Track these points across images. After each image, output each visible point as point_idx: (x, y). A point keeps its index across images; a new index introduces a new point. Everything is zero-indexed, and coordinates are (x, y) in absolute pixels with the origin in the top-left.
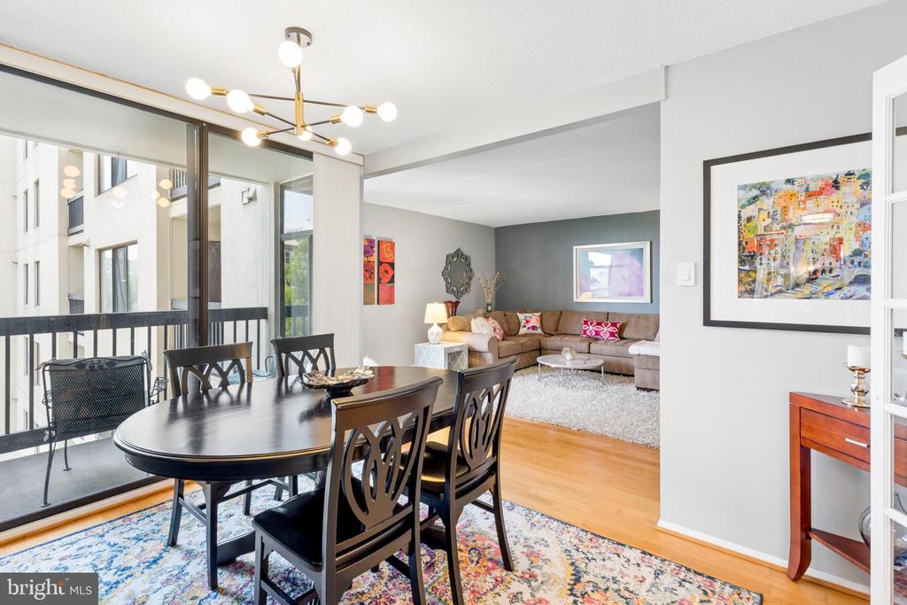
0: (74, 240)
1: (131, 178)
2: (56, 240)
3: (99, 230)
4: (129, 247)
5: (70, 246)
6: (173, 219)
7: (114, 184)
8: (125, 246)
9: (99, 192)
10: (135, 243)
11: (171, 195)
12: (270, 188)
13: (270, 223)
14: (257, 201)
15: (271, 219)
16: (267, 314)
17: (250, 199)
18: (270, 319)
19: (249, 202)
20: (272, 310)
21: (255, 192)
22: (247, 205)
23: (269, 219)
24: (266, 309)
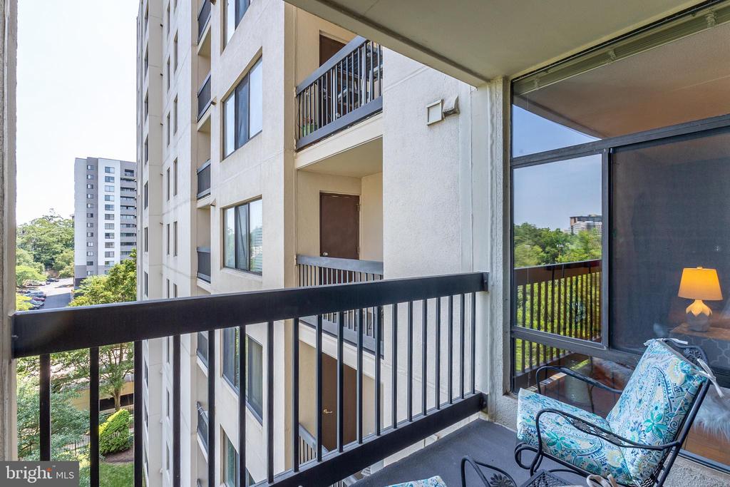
0: (202, 203)
1: (253, 137)
2: (189, 205)
3: (223, 191)
4: (251, 203)
5: (199, 208)
6: (298, 170)
7: (236, 148)
8: (247, 203)
9: (224, 157)
10: (260, 198)
11: (296, 146)
12: (493, 88)
13: (493, 142)
14: (461, 116)
15: (494, 136)
16: (487, 283)
17: (446, 114)
18: (492, 291)
19: (443, 119)
20: (497, 278)
21: (457, 100)
22: (437, 125)
23: (491, 136)
24: (485, 275)
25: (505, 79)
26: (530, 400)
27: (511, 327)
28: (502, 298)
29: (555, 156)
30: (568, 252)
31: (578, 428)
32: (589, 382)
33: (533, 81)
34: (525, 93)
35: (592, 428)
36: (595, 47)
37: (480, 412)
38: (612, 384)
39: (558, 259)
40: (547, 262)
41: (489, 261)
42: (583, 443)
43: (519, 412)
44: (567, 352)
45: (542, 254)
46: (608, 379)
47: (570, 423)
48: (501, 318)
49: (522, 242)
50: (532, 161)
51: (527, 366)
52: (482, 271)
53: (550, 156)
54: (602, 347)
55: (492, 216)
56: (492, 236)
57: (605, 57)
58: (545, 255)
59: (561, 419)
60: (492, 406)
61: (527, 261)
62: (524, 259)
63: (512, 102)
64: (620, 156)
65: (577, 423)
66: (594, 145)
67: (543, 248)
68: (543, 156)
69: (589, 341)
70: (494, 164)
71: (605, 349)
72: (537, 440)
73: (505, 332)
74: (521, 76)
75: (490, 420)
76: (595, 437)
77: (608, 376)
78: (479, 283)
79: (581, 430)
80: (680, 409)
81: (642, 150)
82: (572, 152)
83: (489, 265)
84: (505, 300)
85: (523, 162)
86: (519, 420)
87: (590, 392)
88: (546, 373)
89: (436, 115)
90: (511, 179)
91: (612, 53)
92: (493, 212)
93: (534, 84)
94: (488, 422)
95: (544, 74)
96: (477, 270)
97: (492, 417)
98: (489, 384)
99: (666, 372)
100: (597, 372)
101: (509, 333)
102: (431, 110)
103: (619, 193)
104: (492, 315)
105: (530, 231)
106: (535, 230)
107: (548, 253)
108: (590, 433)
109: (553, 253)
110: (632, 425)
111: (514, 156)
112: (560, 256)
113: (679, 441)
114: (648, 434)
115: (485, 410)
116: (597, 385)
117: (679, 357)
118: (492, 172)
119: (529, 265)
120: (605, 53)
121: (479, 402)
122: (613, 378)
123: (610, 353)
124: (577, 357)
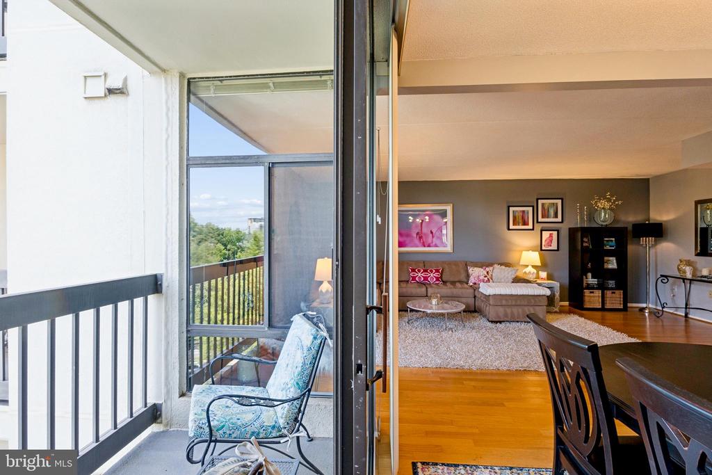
12: (169, 81)
13: (168, 136)
14: (130, 98)
15: (169, 129)
16: (161, 285)
17: (111, 91)
18: (167, 293)
19: (105, 96)
20: (173, 278)
21: (125, 80)
22: (97, 101)
23: (167, 129)
24: (159, 276)
25: (182, 75)
26: (204, 394)
27: (187, 327)
28: (177, 298)
29: (228, 161)
30: (246, 249)
31: (242, 404)
32: (255, 361)
33: (209, 86)
34: (203, 95)
35: (253, 400)
36: (261, 75)
37: (154, 425)
38: (271, 357)
39: (237, 256)
40: (228, 259)
41: (164, 261)
42: (247, 415)
43: (192, 409)
44: (241, 338)
45: (224, 251)
46: (270, 353)
47: (236, 402)
48: (177, 319)
49: (206, 240)
50: (207, 162)
51: (205, 361)
52: (154, 273)
53: (224, 161)
54: (264, 328)
55: (168, 214)
56: (166, 235)
57: (266, 86)
58: (227, 252)
59: (229, 402)
60: (166, 414)
61: (210, 258)
62: (208, 257)
63: (189, 100)
64: (278, 171)
65: (243, 400)
66: (258, 158)
67: (225, 245)
68: (218, 159)
69: (258, 325)
70: (169, 159)
71: (266, 329)
72: (207, 430)
73: (180, 333)
74: (198, 78)
75: (165, 429)
76: (256, 406)
77: (269, 351)
78: (154, 285)
79: (244, 405)
80: (310, 363)
81: (295, 169)
82: (242, 161)
83: (164, 265)
84: (181, 300)
85: (199, 162)
86: (191, 417)
87: (257, 368)
88: (222, 362)
89: (98, 88)
90: (187, 178)
91: (271, 85)
92: (168, 209)
93: (210, 90)
94: (163, 432)
95: (219, 83)
96: (149, 271)
97: (166, 425)
98: (163, 391)
99: (302, 339)
100: (262, 351)
101: (185, 333)
102: (89, 80)
103: (276, 200)
104: (167, 317)
105: (213, 230)
106: (218, 229)
107: (229, 250)
108: (252, 405)
109: (233, 250)
110: (283, 386)
111: (191, 155)
112: (239, 254)
113: (310, 387)
114: (292, 390)
115: (159, 421)
116: (259, 362)
117: (310, 325)
118: (167, 167)
119: (211, 262)
120: (267, 83)
121: (154, 414)
122: (273, 353)
123: (269, 332)
124: (247, 342)
